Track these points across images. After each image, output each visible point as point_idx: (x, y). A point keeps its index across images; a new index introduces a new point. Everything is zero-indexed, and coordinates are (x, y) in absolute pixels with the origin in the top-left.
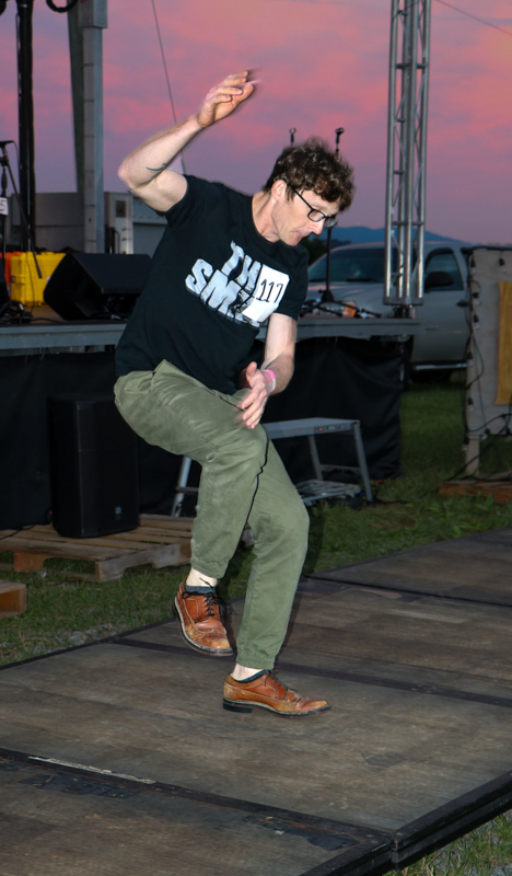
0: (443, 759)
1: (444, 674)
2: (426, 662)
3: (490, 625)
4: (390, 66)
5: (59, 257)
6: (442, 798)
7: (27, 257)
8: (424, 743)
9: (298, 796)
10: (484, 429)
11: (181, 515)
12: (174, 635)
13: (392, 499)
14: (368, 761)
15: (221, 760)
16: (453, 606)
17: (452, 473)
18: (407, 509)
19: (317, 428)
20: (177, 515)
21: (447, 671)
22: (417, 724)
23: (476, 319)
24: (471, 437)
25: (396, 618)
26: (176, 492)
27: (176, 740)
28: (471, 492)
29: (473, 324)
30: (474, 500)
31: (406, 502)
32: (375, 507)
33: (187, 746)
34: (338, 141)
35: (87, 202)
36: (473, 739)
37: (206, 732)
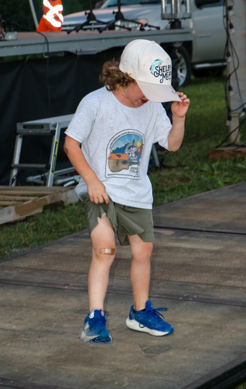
0: (200, 346)
1: (204, 287)
2: (190, 279)
3: (239, 250)
6: (198, 374)
8: (186, 336)
9: (92, 378)
10: (242, 109)
11: (17, 185)
12: (6, 271)
13: (175, 164)
14: (145, 351)
15: (37, 357)
16: (212, 238)
17: (220, 142)
18: (186, 171)
20: (13, 185)
21: (205, 284)
22: (181, 323)
23: (231, 26)
24: (232, 115)
25: (170, 249)
26: (12, 168)
27: (3, 345)
28: (233, 155)
29: (229, 30)
30: (235, 161)
31: (184, 166)
32: (161, 171)
33: (12, 349)
36: (222, 331)
37: (26, 338)
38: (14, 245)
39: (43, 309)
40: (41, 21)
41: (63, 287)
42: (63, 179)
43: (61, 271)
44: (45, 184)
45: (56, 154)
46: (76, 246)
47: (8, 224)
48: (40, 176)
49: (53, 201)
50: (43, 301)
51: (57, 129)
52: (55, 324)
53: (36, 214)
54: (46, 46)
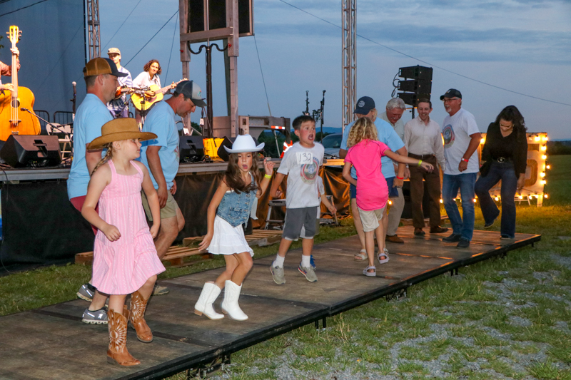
0: (348, 289)
4: (342, 68)
5: (222, 140)
7: (210, 141)
8: (343, 285)
11: (268, 229)
14: (325, 290)
22: (341, 281)
25: (339, 256)
26: (266, 222)
34: (324, 95)
35: (232, 119)
40: (282, 153)
48: (279, 226)
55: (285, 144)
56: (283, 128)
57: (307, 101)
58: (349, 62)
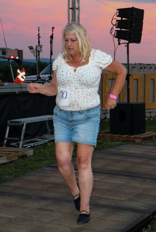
0: (96, 229)
1: (94, 198)
3: (107, 180)
4: (68, 8)
11: (6, 147)
12: (5, 188)
14: (72, 231)
19: (49, 118)
21: (95, 197)
26: (5, 139)
27: (5, 226)
33: (9, 228)
34: (53, 31)
36: (105, 221)
37: (16, 222)
38: (6, 174)
39: (23, 207)
40: (16, 78)
41: (31, 197)
42: (26, 145)
43: (29, 189)
44: (18, 147)
45: (24, 134)
46: (35, 177)
47: (3, 164)
48: (16, 143)
49: (23, 154)
50: (23, 204)
51: (25, 123)
52: (29, 215)
53: (15, 160)
54: (21, 89)
55: (18, 71)
56: (17, 58)
57: (39, 35)
58: (74, 3)
